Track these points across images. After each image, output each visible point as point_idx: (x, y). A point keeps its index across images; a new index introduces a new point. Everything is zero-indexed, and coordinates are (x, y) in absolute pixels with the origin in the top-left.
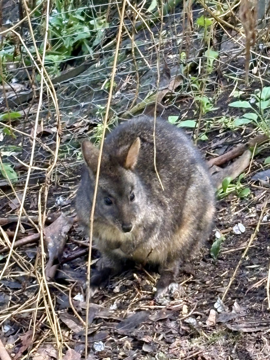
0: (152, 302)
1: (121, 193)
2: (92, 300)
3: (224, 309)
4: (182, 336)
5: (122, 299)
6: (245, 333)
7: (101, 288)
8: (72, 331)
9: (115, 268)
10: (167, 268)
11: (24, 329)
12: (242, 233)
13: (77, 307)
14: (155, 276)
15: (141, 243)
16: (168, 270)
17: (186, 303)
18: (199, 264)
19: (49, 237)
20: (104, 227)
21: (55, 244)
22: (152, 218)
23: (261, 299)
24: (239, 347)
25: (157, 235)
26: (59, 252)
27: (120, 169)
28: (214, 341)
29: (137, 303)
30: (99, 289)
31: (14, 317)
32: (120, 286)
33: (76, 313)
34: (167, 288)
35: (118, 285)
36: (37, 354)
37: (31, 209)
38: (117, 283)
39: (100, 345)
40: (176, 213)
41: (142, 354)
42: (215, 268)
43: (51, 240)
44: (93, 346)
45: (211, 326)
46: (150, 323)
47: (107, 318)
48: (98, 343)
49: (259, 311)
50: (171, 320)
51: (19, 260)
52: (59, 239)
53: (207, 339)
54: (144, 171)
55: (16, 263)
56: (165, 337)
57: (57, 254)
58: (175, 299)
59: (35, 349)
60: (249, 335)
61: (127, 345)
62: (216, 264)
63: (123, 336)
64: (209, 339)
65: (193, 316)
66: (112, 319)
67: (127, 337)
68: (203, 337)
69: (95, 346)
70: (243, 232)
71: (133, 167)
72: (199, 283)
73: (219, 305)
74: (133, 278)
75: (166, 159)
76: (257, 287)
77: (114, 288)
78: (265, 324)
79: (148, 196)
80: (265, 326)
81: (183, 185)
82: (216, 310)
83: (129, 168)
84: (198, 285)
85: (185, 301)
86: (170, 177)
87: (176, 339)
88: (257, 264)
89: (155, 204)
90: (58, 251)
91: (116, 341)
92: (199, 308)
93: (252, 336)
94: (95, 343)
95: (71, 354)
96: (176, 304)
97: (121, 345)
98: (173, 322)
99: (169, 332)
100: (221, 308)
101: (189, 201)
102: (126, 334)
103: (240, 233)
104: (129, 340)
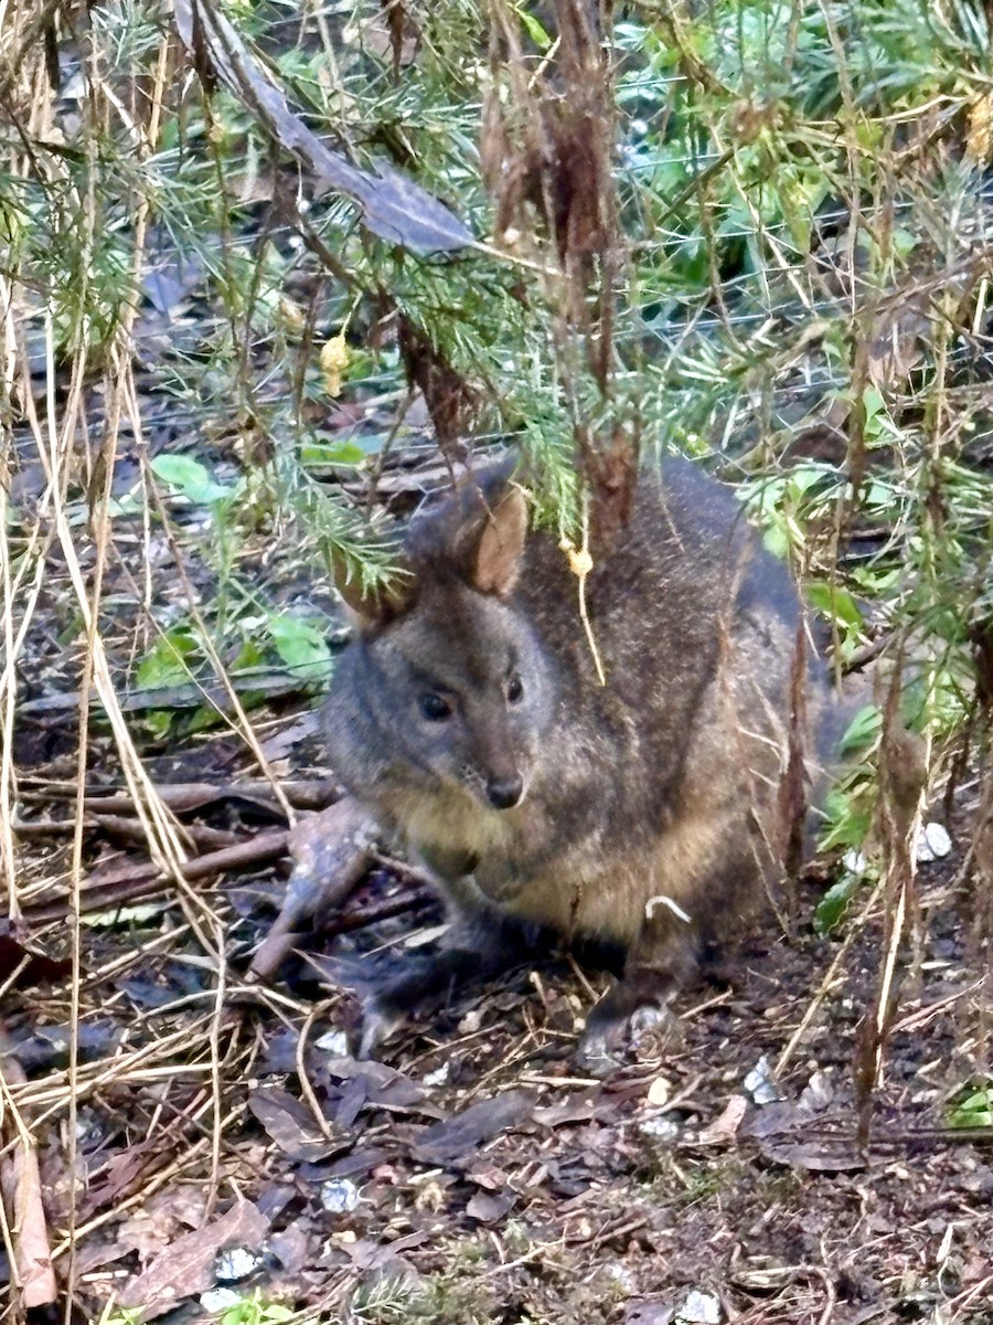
0: (562, 1066)
1: (478, 677)
2: (379, 1051)
3: (778, 1096)
4: (615, 1174)
5: (476, 1053)
6: (814, 1174)
7: (417, 1016)
8: (278, 1147)
9: (484, 951)
10: (649, 961)
11: (132, 1133)
12: (940, 859)
13: (318, 1070)
14: (602, 985)
15: (542, 857)
16: (649, 966)
17: (668, 1072)
19: (306, 846)
20: (412, 797)
21: (318, 869)
22: (576, 773)
23: (909, 1067)
24: (781, 1218)
25: (597, 836)
26: (324, 896)
27: (468, 595)
29: (518, 1065)
30: (411, 1019)
31: (102, 1094)
32: (483, 1011)
33: (307, 1088)
34: (625, 1022)
35: (476, 1008)
36: (140, 1214)
37: (317, 764)
38: (475, 1001)
39: (343, 1191)
40: (662, 763)
41: (463, 1226)
42: (810, 968)
43: (311, 854)
44: (319, 1195)
45: (712, 1147)
46: (531, 1130)
47: (405, 1110)
48: (336, 1186)
49: (888, 1109)
50: (603, 1125)
51: (202, 918)
52: (338, 855)
53: (684, 1187)
54: (551, 610)
55: (191, 931)
56: (557, 1176)
57: (317, 899)
58: (640, 1059)
59: (139, 1197)
60: (828, 1181)
61: (432, 1196)
62: (819, 952)
63: (429, 1166)
64: (688, 1186)
65: (673, 1115)
66: (417, 1114)
67: (439, 1171)
68: (669, 1178)
69: (325, 1194)
70: (942, 853)
71: (506, 590)
72: (746, 1012)
73: (761, 1080)
74: (529, 989)
75: (636, 575)
76: (911, 1029)
77: (464, 1018)
78: (888, 1147)
79: (562, 695)
80: (888, 1154)
81: (691, 668)
82: (750, 1098)
83: (493, 591)
84: (738, 1021)
85: (668, 1066)
86: (646, 639)
87: (593, 1185)
88: (947, 958)
89: (587, 724)
90: (321, 892)
91: (395, 1180)
92: (706, 1089)
93: (837, 1186)
94: (328, 1184)
95: (241, 1216)
96: (638, 1075)
97: (409, 1196)
98: (605, 1131)
99: (575, 1163)
100: (764, 1090)
101: (707, 727)
102: (437, 1161)
103: (931, 857)
104: (440, 1183)
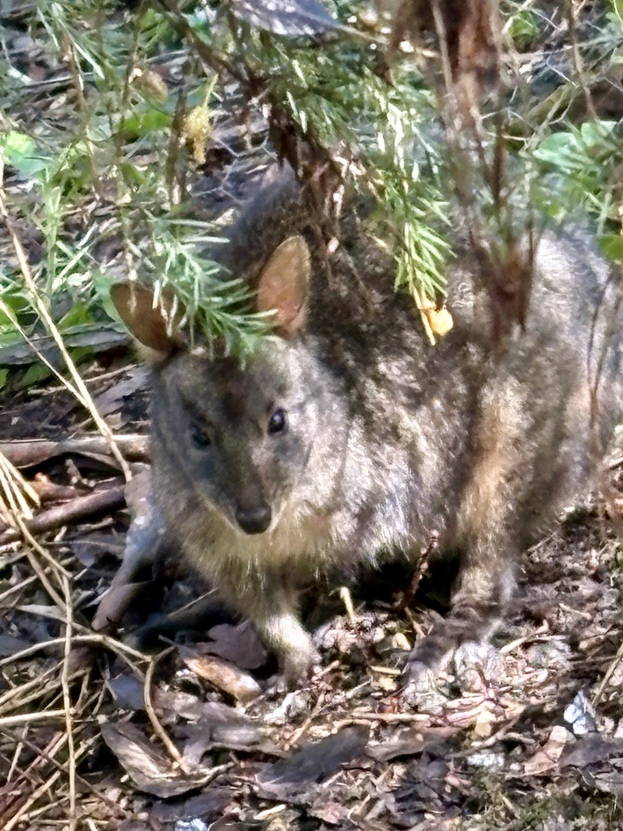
3: (596, 726)
4: (448, 806)
17: (491, 705)
18: (576, 588)
19: (142, 500)
28: (529, 823)
33: (159, 728)
43: (147, 507)
45: (537, 777)
46: (367, 765)
47: (248, 749)
48: (186, 824)
50: (432, 758)
51: (48, 569)
53: (513, 817)
55: (38, 581)
56: (393, 809)
58: (465, 694)
63: (273, 802)
64: (517, 815)
65: (499, 747)
66: (260, 752)
67: (282, 807)
68: (499, 808)
73: (579, 713)
82: (569, 727)
87: (427, 816)
91: (242, 816)
92: (528, 720)
94: (180, 823)
96: (463, 708)
98: (436, 764)
99: (410, 796)
100: (583, 721)
102: (280, 798)
104: (284, 818)
